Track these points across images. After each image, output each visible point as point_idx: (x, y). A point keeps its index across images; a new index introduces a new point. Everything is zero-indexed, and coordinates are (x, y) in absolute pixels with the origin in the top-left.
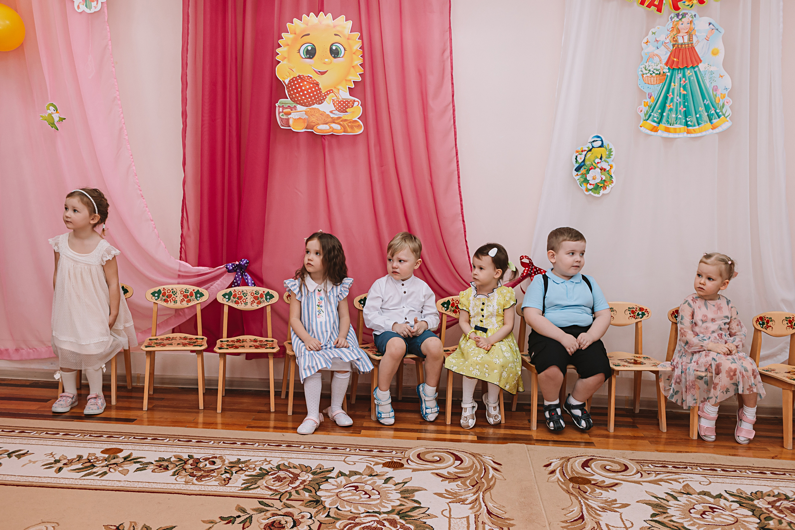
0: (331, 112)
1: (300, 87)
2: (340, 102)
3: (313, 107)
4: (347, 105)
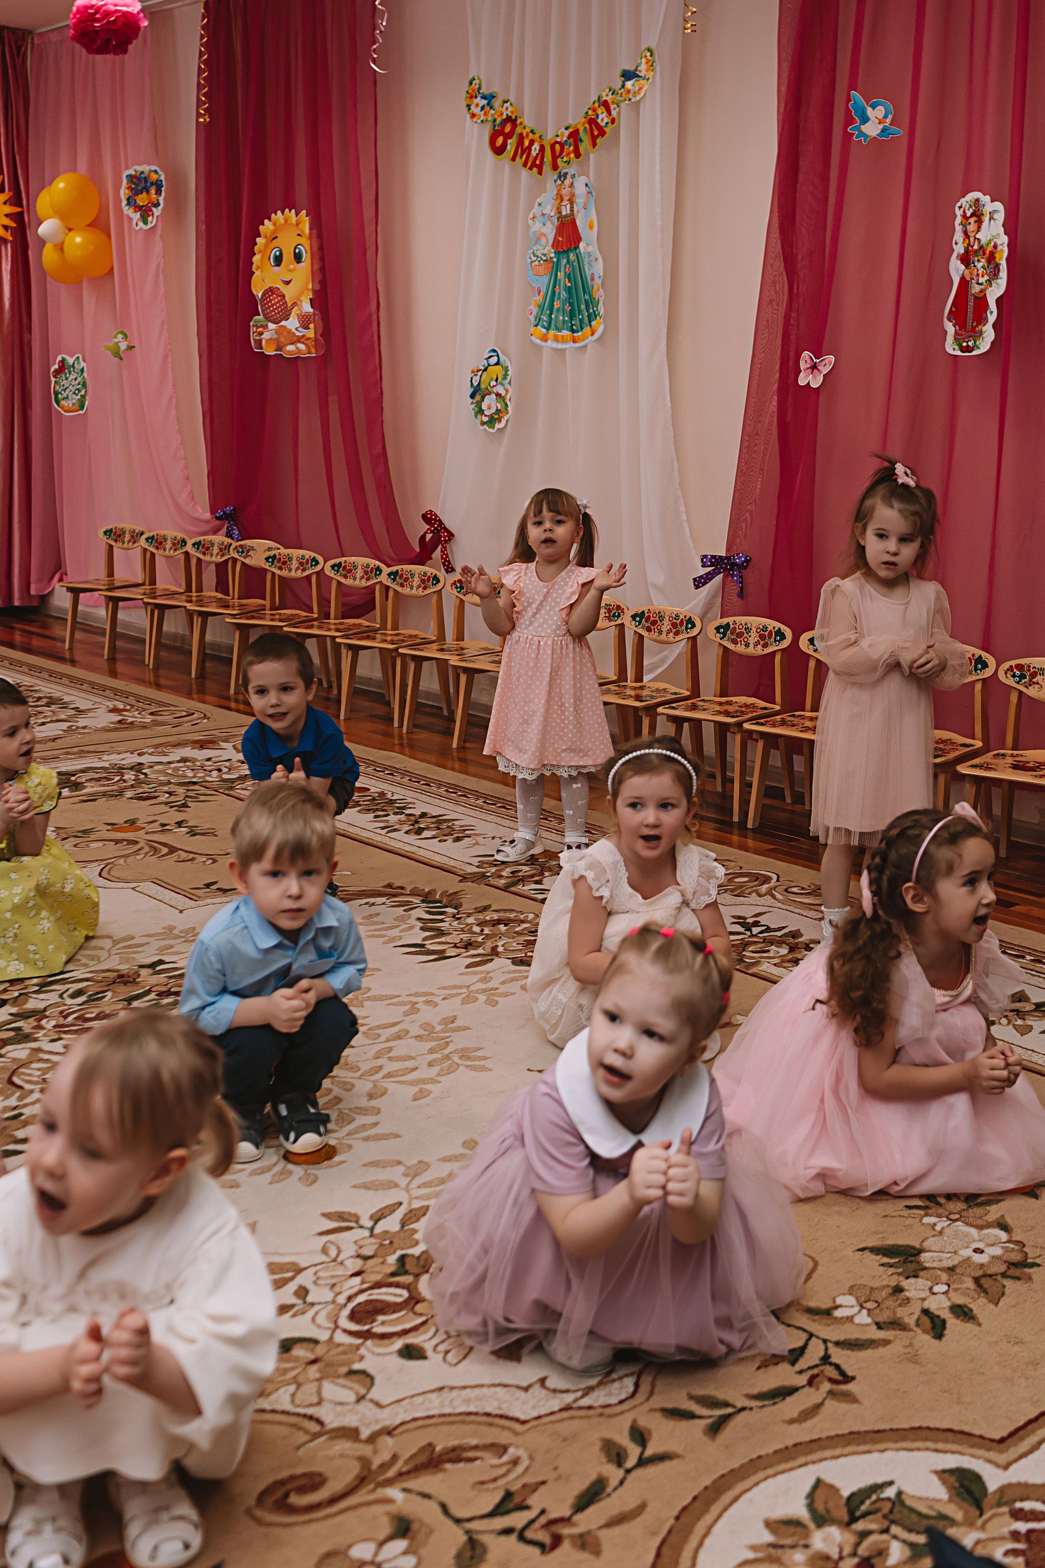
0: (297, 329)
1: (271, 301)
2: (303, 317)
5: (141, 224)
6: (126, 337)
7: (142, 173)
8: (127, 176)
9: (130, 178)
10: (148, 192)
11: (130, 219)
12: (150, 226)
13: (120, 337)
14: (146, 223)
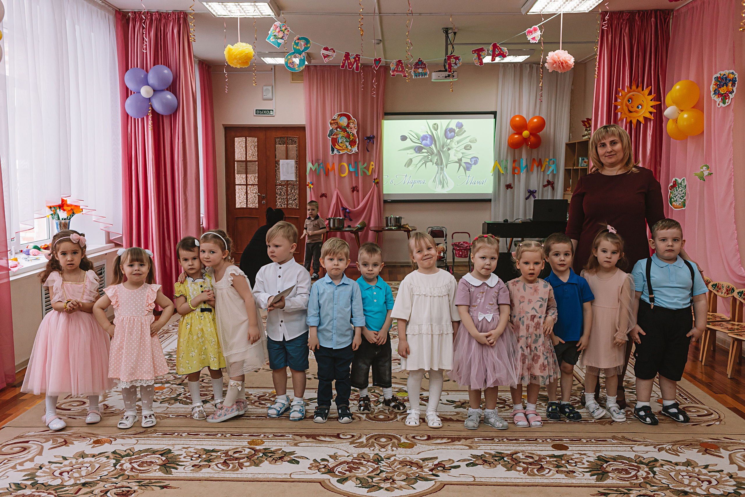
5: (721, 104)
6: (708, 168)
7: (725, 75)
8: (715, 78)
9: (717, 78)
10: (727, 86)
11: (715, 102)
12: (727, 104)
13: (704, 168)
14: (724, 103)
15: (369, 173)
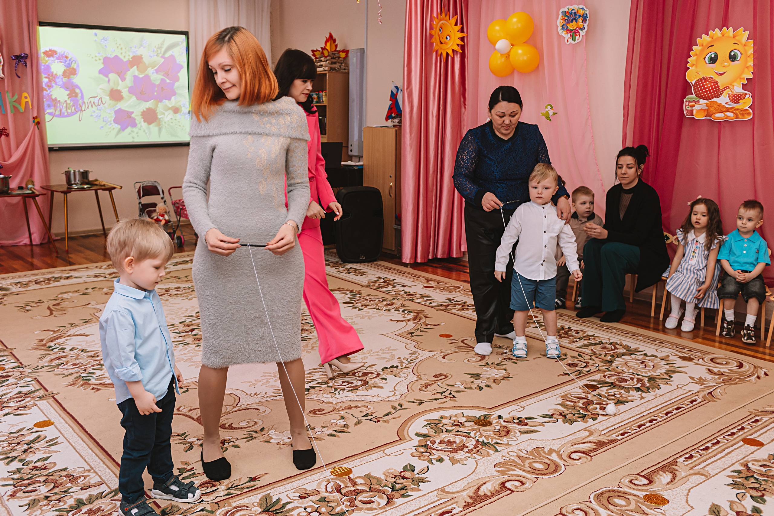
0: (726, 103)
1: (704, 86)
2: (734, 96)
3: (712, 100)
4: (739, 97)
5: (571, 41)
6: (552, 108)
7: (573, 10)
8: (562, 12)
9: (565, 13)
10: (576, 21)
11: (564, 38)
12: (577, 41)
13: (549, 107)
14: (574, 40)
15: (22, 109)
